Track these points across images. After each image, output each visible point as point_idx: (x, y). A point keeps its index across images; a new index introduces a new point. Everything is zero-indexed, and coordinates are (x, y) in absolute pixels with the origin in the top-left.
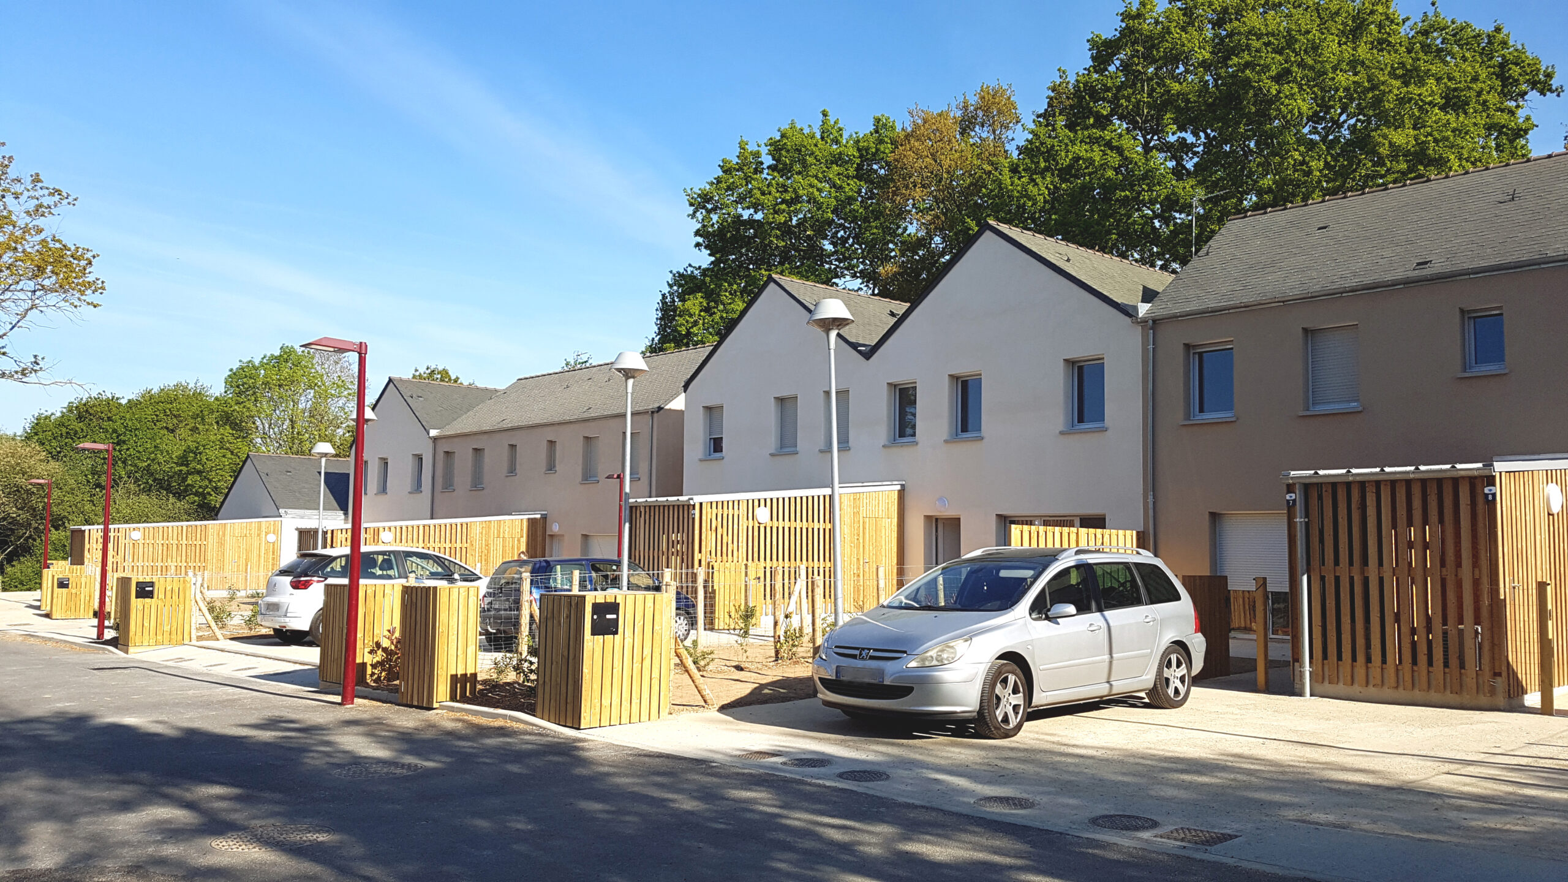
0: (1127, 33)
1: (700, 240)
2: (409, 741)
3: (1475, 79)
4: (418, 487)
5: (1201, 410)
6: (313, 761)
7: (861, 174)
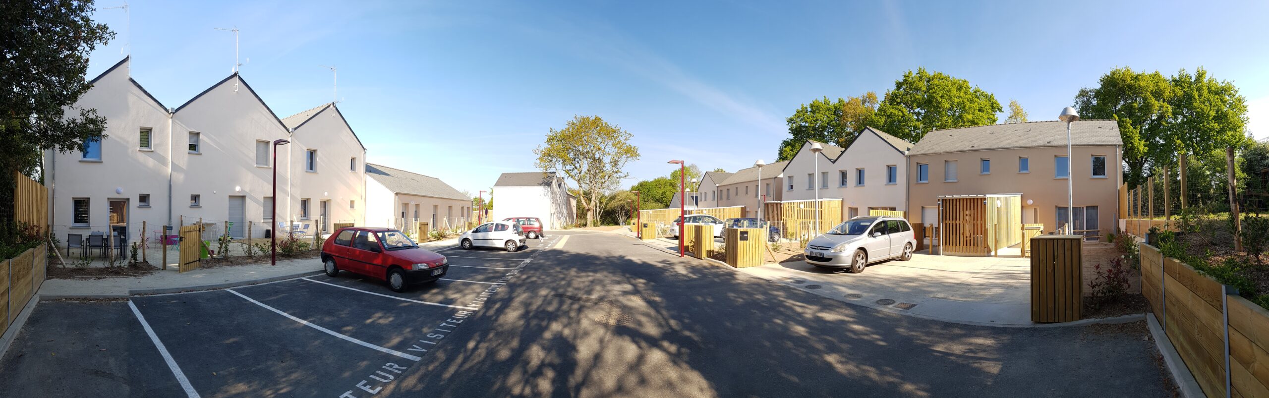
0: (905, 81)
1: (790, 131)
2: (694, 270)
3: (986, 106)
4: (714, 199)
5: (920, 180)
6: (667, 274)
7: (835, 113)
